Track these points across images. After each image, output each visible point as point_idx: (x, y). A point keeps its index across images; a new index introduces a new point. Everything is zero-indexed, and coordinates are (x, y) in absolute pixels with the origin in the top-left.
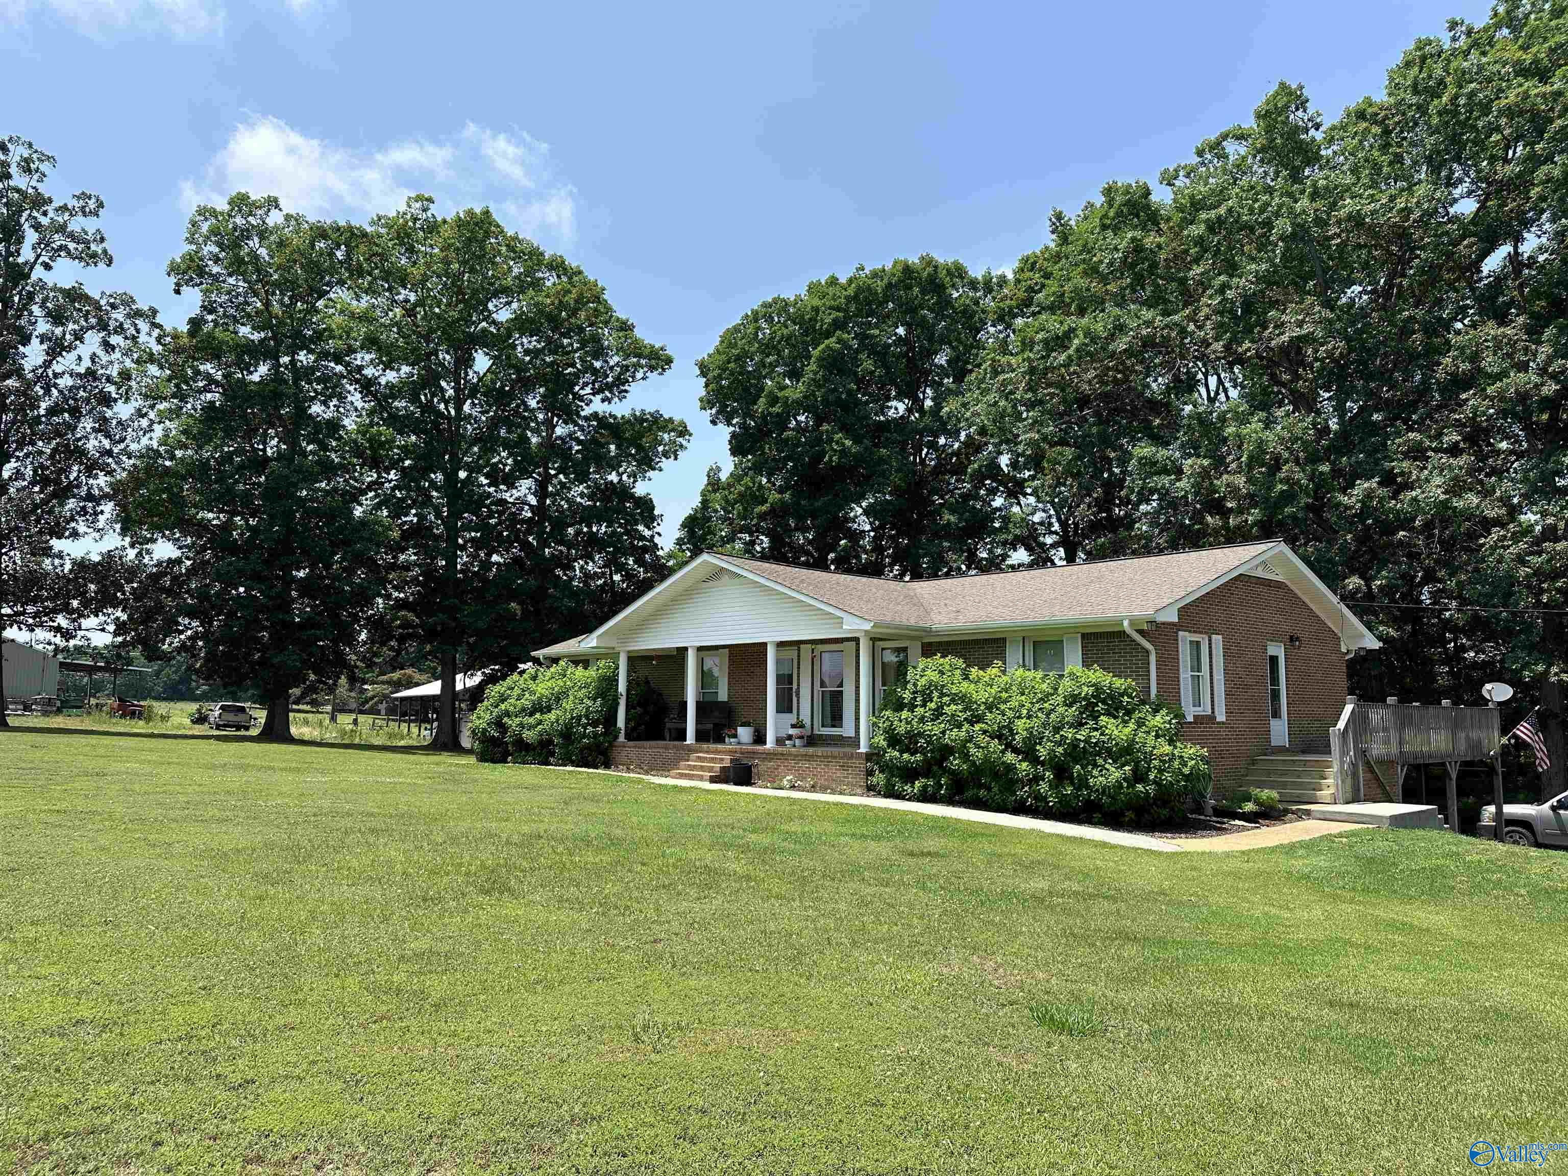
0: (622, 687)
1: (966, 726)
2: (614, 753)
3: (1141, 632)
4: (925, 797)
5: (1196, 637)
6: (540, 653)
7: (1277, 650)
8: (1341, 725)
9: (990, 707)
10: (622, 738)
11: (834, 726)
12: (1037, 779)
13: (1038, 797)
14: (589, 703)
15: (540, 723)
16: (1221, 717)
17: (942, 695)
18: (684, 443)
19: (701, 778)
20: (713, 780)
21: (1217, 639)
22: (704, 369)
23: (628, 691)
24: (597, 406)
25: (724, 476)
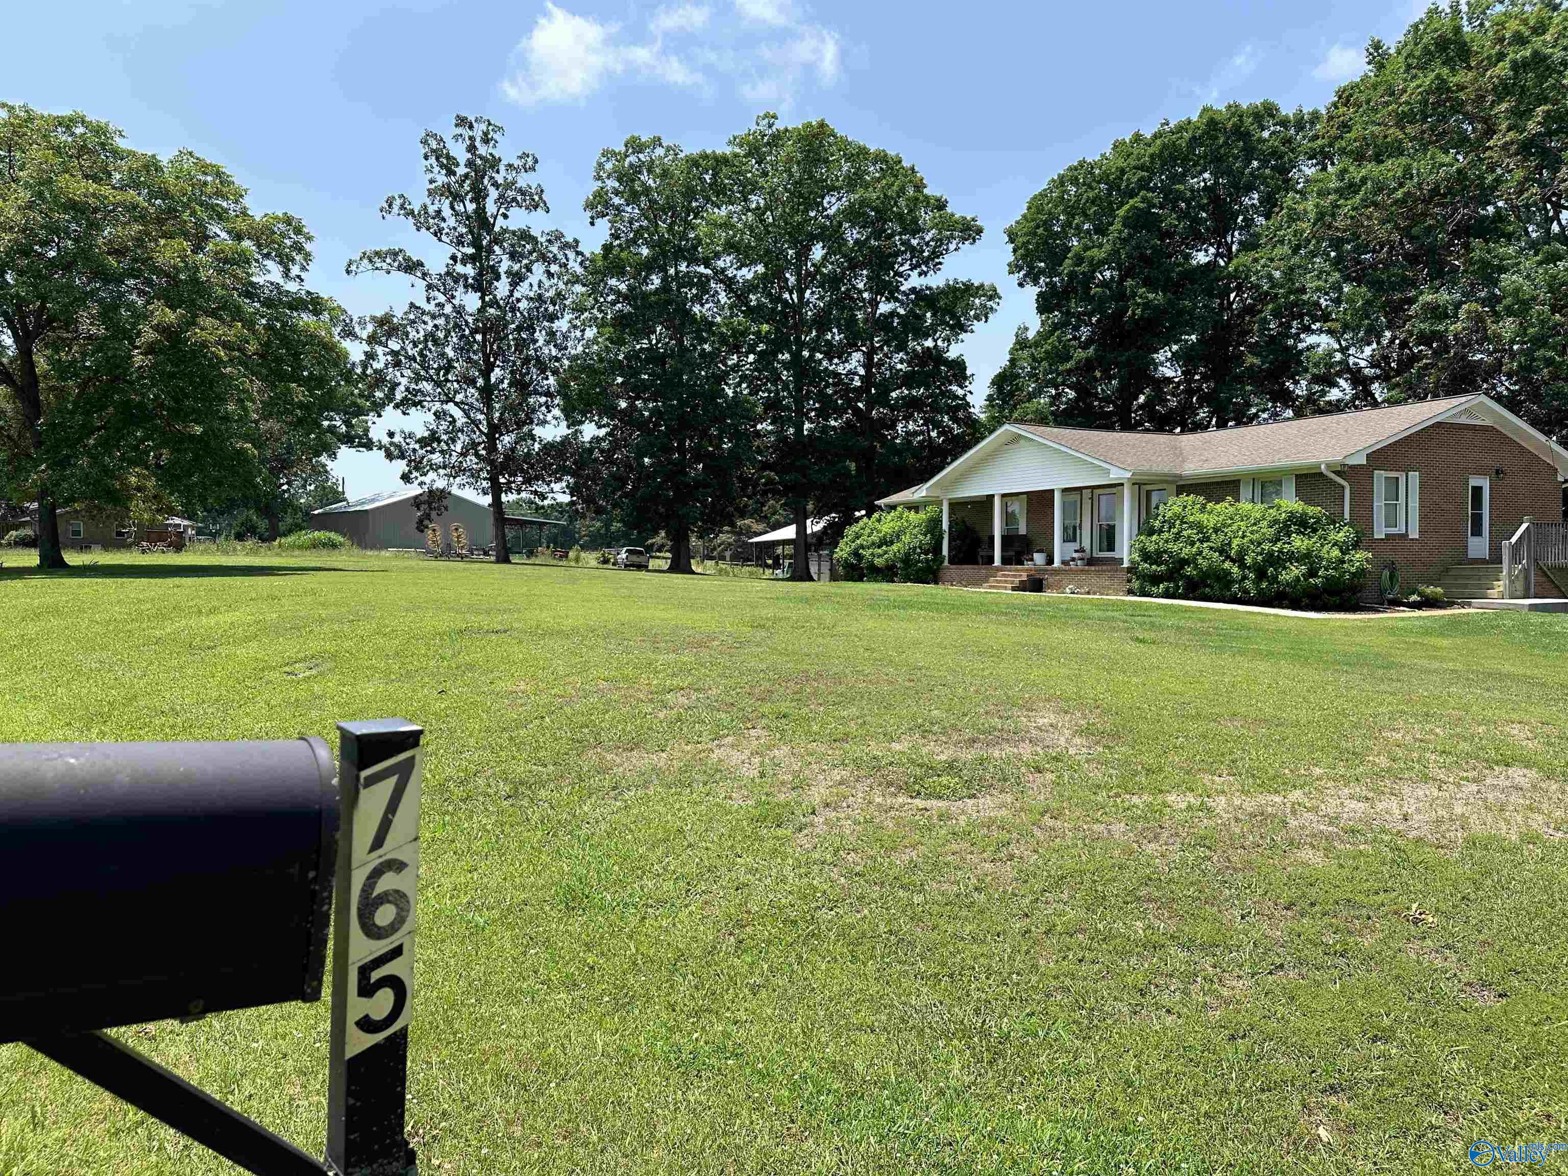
0: (945, 526)
1: (1198, 544)
2: (941, 574)
4: (1167, 595)
5: (1394, 474)
6: (881, 502)
8: (1514, 539)
9: (1216, 530)
10: (946, 563)
11: (1109, 550)
12: (1245, 578)
13: (1246, 592)
14: (921, 537)
15: (886, 552)
16: (1414, 534)
17: (1182, 523)
18: (995, 306)
19: (1006, 588)
20: (1014, 589)
21: (1414, 476)
22: (1012, 237)
23: (950, 528)
24: (915, 281)
25: (1031, 335)
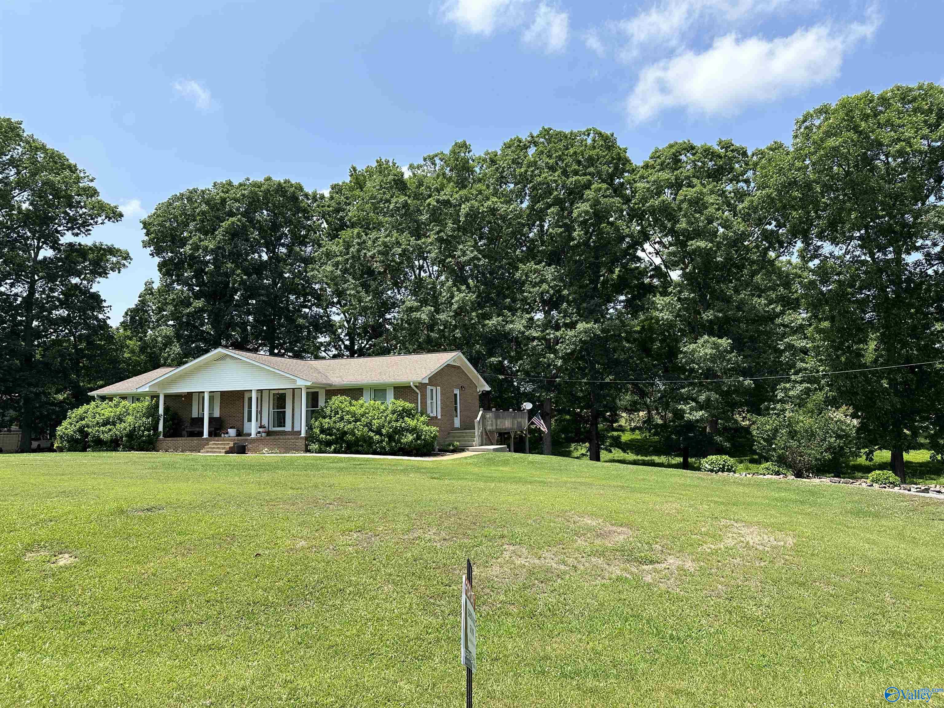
0: (161, 411)
1: (354, 423)
2: (158, 444)
3: (416, 386)
4: (335, 452)
5: (432, 388)
6: (94, 393)
7: (457, 392)
8: (478, 419)
9: (362, 416)
10: (161, 437)
11: (281, 426)
12: (382, 441)
13: (384, 448)
14: (144, 419)
15: (110, 430)
16: (439, 417)
17: (343, 412)
18: (126, 264)
19: (220, 452)
20: (227, 452)
21: (439, 388)
22: (145, 225)
23: (165, 413)
25: (156, 285)
